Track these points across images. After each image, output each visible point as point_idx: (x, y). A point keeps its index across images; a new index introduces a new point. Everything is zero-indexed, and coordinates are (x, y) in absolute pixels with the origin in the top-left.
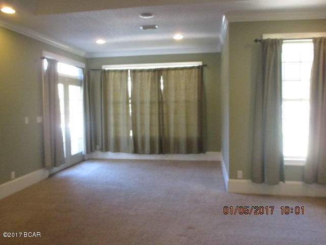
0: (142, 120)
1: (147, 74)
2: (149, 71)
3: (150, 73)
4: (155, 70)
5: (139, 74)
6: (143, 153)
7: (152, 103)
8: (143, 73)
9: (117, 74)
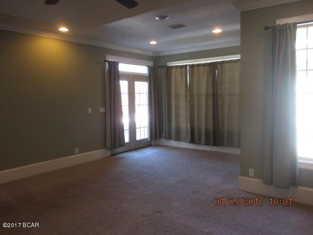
0: (199, 112)
1: (203, 68)
2: (205, 65)
3: (207, 67)
4: (210, 64)
5: (196, 69)
6: (199, 143)
7: (207, 96)
8: (200, 67)
9: (178, 70)
